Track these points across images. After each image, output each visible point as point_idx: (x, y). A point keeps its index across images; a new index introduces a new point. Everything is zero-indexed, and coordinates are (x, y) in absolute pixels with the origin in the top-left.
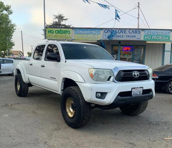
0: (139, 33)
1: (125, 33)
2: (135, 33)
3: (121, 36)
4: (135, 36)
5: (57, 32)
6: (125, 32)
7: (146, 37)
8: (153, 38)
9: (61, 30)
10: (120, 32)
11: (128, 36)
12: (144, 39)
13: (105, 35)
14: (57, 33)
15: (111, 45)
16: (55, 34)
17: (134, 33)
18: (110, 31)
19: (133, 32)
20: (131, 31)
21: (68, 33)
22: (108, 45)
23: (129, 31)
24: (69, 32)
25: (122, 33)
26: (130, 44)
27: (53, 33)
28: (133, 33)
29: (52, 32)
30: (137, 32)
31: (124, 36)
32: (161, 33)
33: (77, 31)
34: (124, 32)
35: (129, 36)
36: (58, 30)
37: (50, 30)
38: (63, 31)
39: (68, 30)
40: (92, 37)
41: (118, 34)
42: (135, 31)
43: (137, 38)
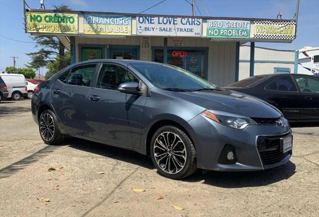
0: (198, 23)
1: (174, 24)
2: (192, 24)
3: (168, 30)
4: (191, 30)
5: (47, 19)
6: (175, 22)
7: (210, 31)
8: (221, 33)
9: (56, 15)
10: (165, 22)
11: (179, 30)
12: (207, 34)
13: (140, 27)
14: (47, 22)
15: (150, 47)
16: (45, 22)
17: (190, 24)
18: (148, 20)
20: (185, 21)
21: (69, 21)
22: (145, 47)
23: (182, 20)
24: (71, 20)
25: (170, 23)
26: (183, 46)
27: (40, 21)
28: (188, 23)
29: (39, 19)
30: (196, 22)
31: (173, 29)
32: (234, 25)
33: (88, 18)
34: (172, 22)
35: (181, 30)
36: (50, 17)
37: (34, 16)
38: (60, 17)
39: (69, 17)
40: (116, 29)
41: (163, 26)
42: (192, 22)
43: (196, 34)
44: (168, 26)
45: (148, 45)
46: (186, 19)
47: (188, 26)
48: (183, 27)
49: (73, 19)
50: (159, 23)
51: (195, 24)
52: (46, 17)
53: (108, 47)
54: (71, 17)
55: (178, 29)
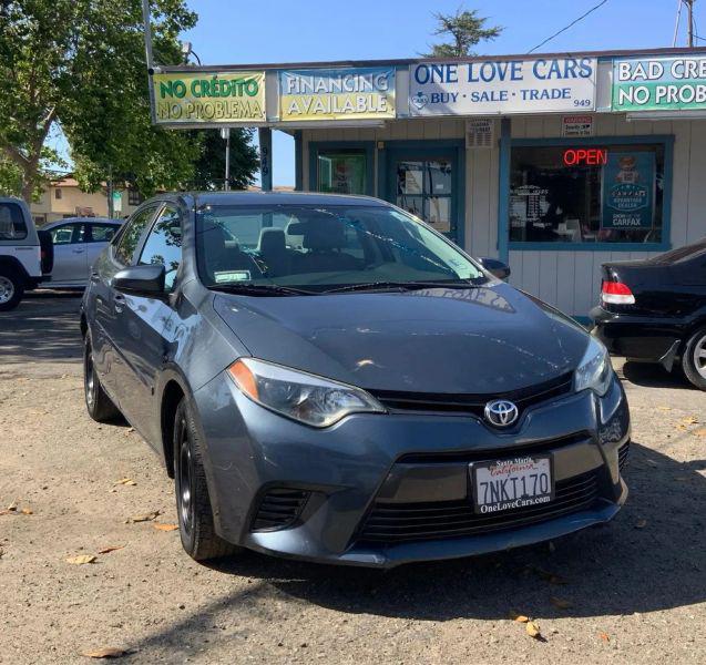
0: (586, 72)
1: (513, 78)
2: (566, 76)
3: (497, 96)
4: (563, 94)
5: (198, 89)
6: (517, 74)
7: (622, 93)
8: (658, 95)
9: (215, 78)
11: (528, 95)
13: (420, 95)
14: (198, 95)
17: (559, 76)
18: (441, 74)
19: (558, 71)
20: (544, 69)
21: (247, 90)
23: (536, 65)
24: (251, 88)
25: (502, 78)
27: (183, 94)
28: (554, 75)
30: (578, 69)
31: (509, 96)
32: (702, 68)
33: (289, 79)
34: (508, 75)
35: (534, 95)
36: (204, 83)
37: (170, 83)
38: (227, 83)
39: (246, 80)
40: (359, 104)
41: (481, 87)
42: (567, 69)
43: (576, 102)
44: (496, 86)
46: (549, 63)
47: (555, 83)
48: (540, 86)
49: (256, 84)
50: (470, 80)
51: (574, 76)
52: (196, 83)
54: (249, 82)
55: (525, 92)
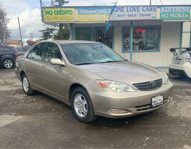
1: (138, 11)
2: (150, 11)
3: (134, 15)
4: (149, 15)
5: (56, 13)
6: (139, 10)
7: (162, 15)
8: (170, 16)
9: (61, 9)
10: (132, 10)
11: (141, 15)
12: (160, 17)
13: (115, 15)
14: (56, 14)
15: (121, 27)
16: (55, 15)
18: (120, 10)
19: (148, 9)
20: (145, 9)
21: (69, 13)
22: (118, 27)
23: (143, 8)
24: (71, 12)
25: (135, 11)
26: (143, 25)
28: (147, 10)
29: (51, 13)
30: (153, 9)
31: (137, 15)
32: (180, 10)
33: (81, 10)
34: (136, 10)
35: (143, 15)
36: (58, 11)
37: (48, 11)
38: (64, 11)
39: (69, 10)
40: (99, 17)
41: (130, 13)
42: (150, 9)
43: (152, 17)
44: (134, 13)
45: (120, 26)
46: (146, 7)
47: (147, 12)
48: (144, 13)
49: (72, 12)
50: (127, 11)
51: (152, 11)
52: (55, 11)
53: (93, 28)
54: (70, 11)
